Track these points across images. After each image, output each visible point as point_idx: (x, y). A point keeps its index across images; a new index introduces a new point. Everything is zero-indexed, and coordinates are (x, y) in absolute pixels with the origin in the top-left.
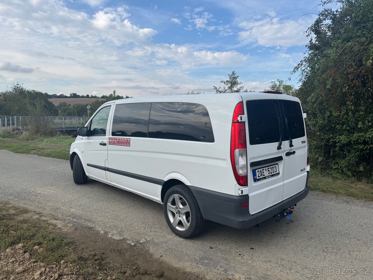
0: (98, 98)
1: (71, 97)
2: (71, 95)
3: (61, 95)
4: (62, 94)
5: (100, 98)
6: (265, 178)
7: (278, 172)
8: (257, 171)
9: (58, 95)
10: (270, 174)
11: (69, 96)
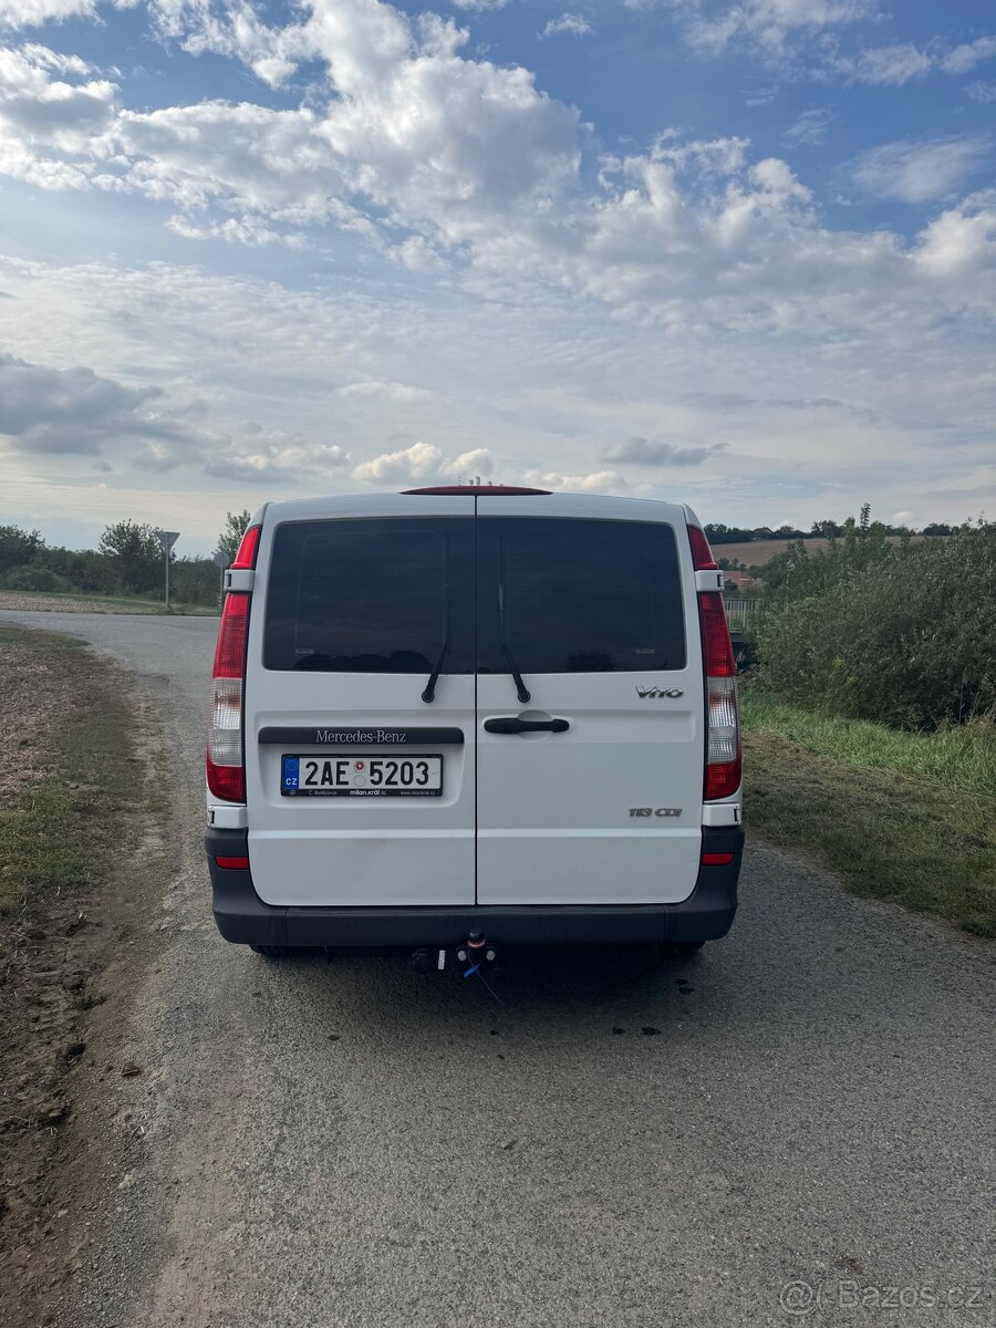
0: (913, 533)
1: (816, 534)
2: (816, 526)
3: (783, 528)
4: (787, 527)
5: (920, 534)
6: (345, 793)
7: (433, 783)
8: (303, 762)
9: (774, 529)
10: (383, 785)
11: (808, 530)
